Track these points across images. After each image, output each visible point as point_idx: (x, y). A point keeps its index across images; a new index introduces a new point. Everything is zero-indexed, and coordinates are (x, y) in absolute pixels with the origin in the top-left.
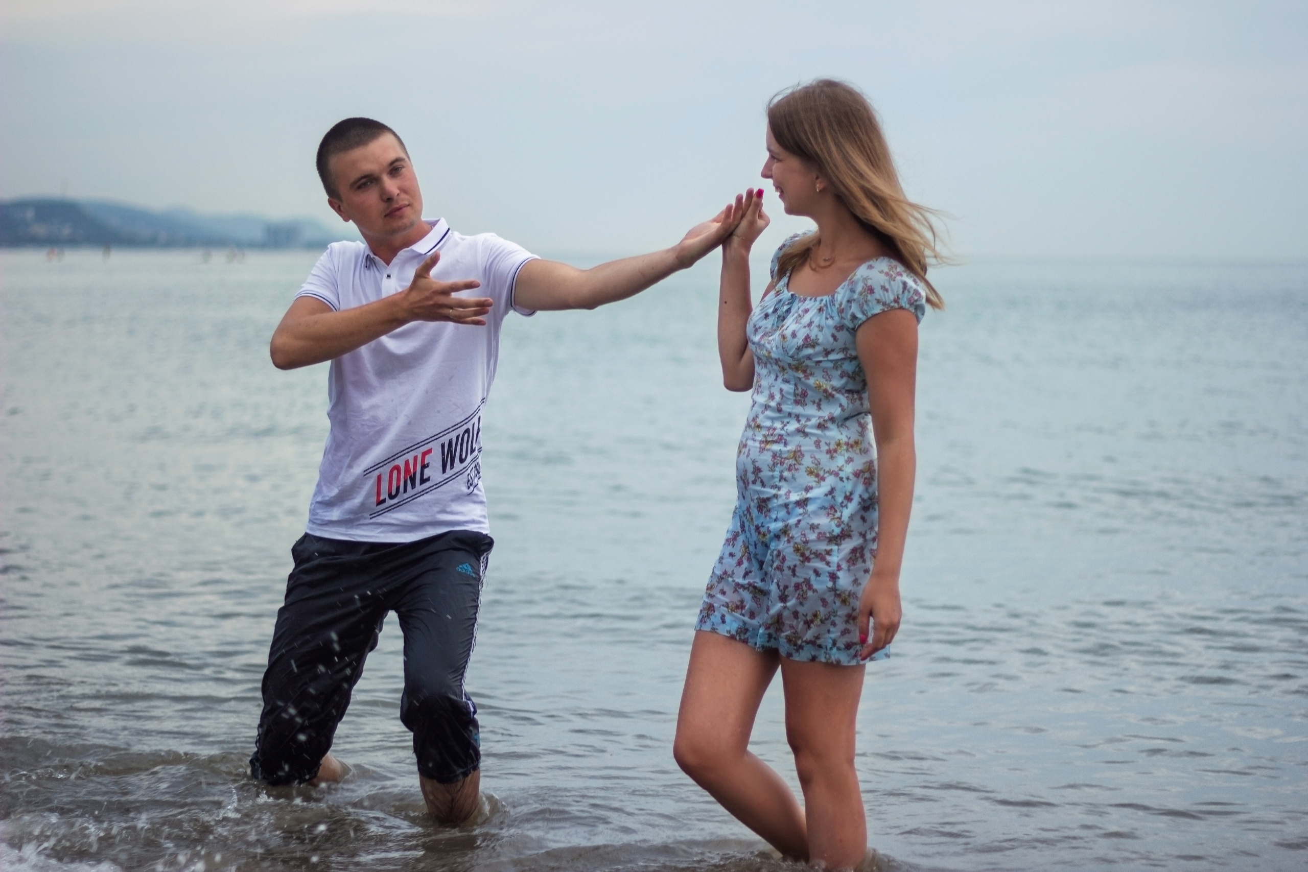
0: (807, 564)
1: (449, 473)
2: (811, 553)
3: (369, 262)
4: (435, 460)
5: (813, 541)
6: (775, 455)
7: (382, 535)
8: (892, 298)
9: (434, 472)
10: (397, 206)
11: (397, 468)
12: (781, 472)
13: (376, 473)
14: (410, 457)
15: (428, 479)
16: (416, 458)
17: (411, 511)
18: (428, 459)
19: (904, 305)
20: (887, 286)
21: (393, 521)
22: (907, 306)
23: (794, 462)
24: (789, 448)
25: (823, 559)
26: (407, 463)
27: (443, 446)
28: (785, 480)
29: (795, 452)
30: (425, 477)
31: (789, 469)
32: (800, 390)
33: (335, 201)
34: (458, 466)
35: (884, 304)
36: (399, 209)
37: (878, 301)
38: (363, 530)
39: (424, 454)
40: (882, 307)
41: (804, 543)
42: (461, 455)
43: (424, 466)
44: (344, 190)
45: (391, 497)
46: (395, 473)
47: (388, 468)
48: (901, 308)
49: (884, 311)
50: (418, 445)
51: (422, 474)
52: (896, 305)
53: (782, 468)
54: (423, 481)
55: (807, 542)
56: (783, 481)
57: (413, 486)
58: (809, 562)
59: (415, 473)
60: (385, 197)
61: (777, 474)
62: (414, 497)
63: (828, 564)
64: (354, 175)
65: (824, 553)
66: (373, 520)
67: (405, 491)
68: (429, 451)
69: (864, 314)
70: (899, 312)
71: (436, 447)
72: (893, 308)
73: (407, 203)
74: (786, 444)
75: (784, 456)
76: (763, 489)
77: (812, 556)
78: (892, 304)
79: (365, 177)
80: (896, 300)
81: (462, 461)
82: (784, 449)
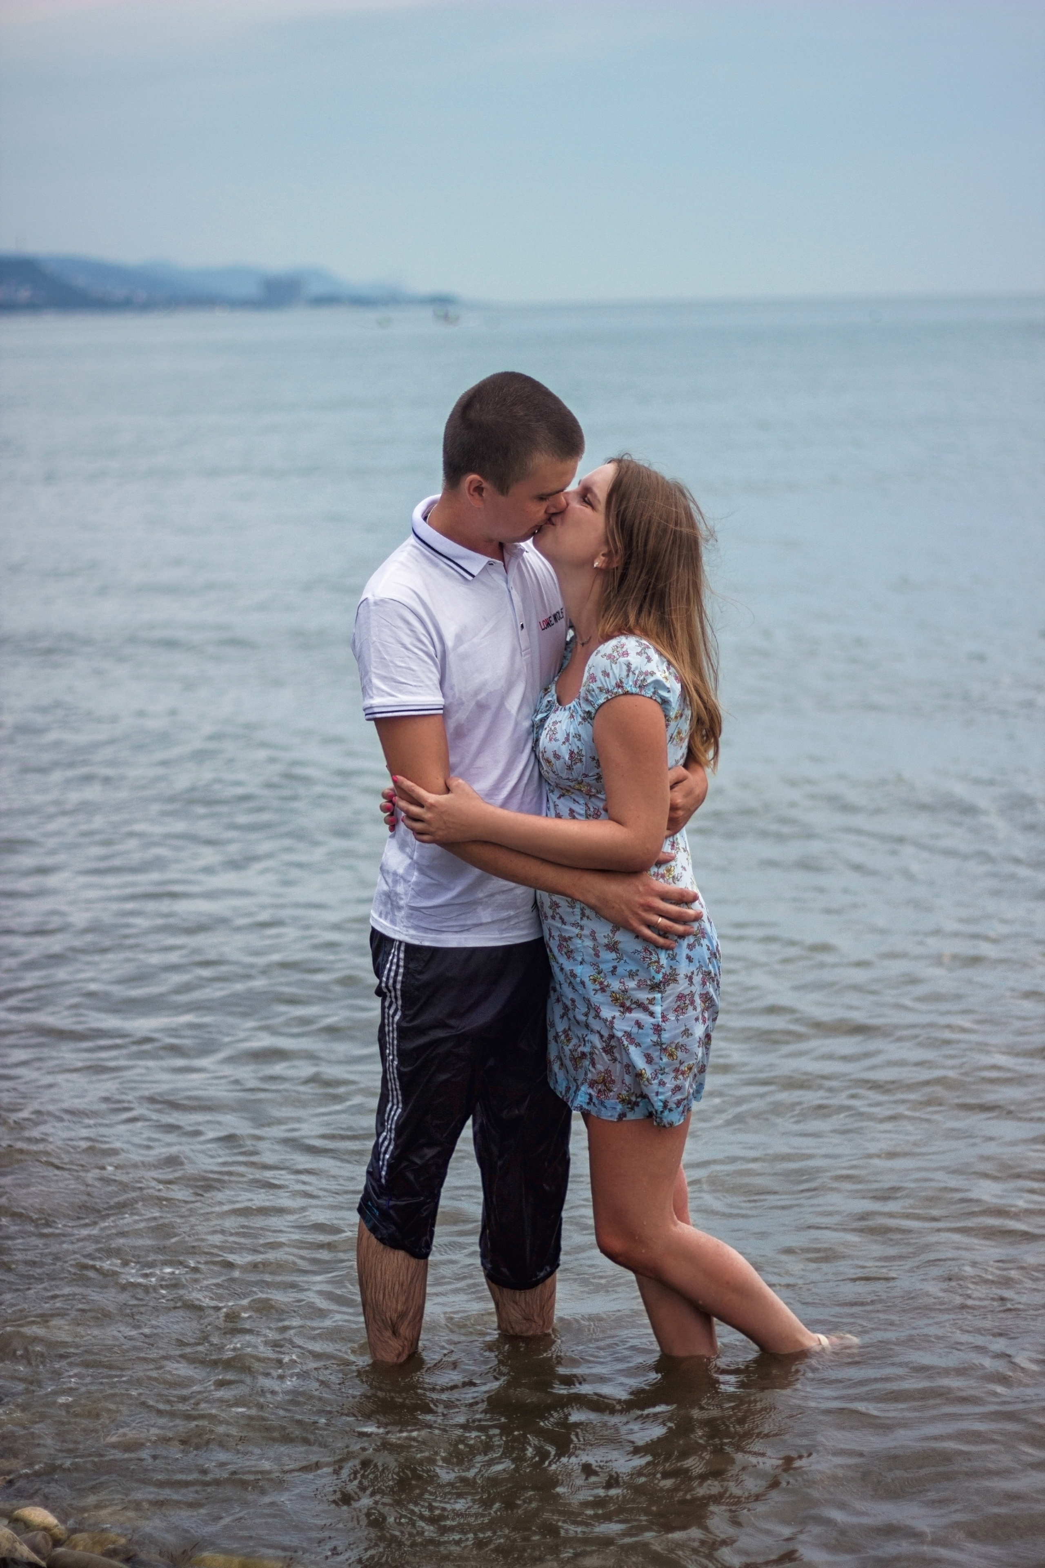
0: (627, 1015)
2: (632, 1002)
5: (633, 989)
8: (614, 683)
19: (629, 689)
20: (609, 670)
25: (645, 1009)
35: (608, 691)
37: (601, 690)
41: (623, 992)
48: (627, 693)
49: (608, 700)
52: (620, 691)
55: (625, 991)
58: (630, 1012)
63: (652, 1014)
65: (646, 1002)
70: (622, 698)
72: (618, 696)
76: (563, 926)
77: (633, 1006)
78: (615, 691)
80: (619, 685)
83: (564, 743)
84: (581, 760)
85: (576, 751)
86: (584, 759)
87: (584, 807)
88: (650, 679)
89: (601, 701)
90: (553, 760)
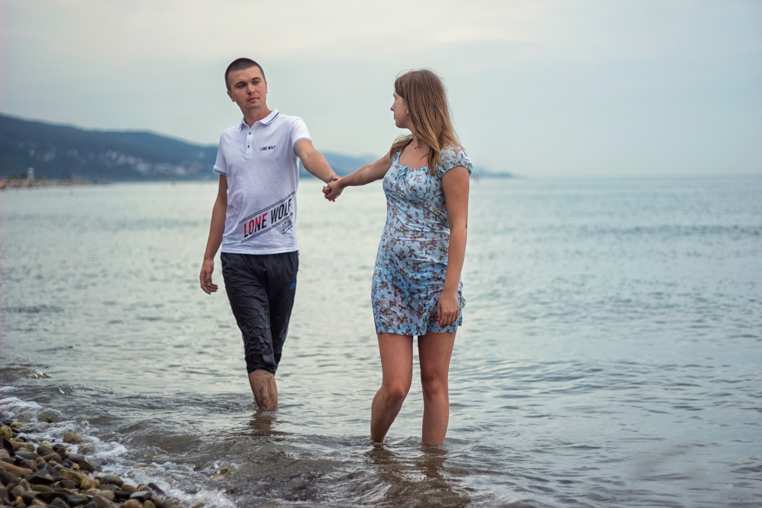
1: (274, 223)
3: (243, 127)
4: (268, 218)
6: (421, 243)
7: (245, 251)
8: (457, 161)
9: (268, 223)
10: (253, 97)
11: (252, 221)
12: (426, 251)
13: (244, 223)
14: (258, 216)
15: (265, 226)
16: (260, 217)
17: (258, 240)
18: (265, 217)
19: (462, 164)
20: (455, 156)
21: (250, 245)
22: (464, 165)
23: (432, 246)
24: (428, 239)
26: (257, 219)
27: (272, 212)
28: (429, 254)
29: (432, 241)
30: (264, 225)
31: (430, 249)
32: (426, 212)
33: (229, 91)
34: (278, 220)
35: (454, 164)
36: (253, 99)
37: (451, 163)
38: (237, 248)
39: (264, 215)
40: (453, 166)
42: (279, 216)
43: (264, 221)
44: (233, 87)
45: (250, 234)
46: (252, 223)
47: (249, 221)
48: (461, 166)
49: (454, 167)
50: (261, 211)
51: (263, 224)
52: (459, 164)
53: (426, 249)
54: (263, 227)
56: (427, 255)
57: (259, 229)
59: (260, 224)
60: (248, 92)
61: (424, 252)
62: (259, 234)
64: (237, 81)
66: (242, 244)
67: (255, 231)
68: (266, 214)
69: (445, 169)
70: (460, 167)
71: (269, 212)
72: (458, 166)
73: (257, 96)
74: (426, 238)
75: (426, 243)
76: (416, 259)
78: (458, 164)
79: (241, 82)
80: (459, 162)
81: (280, 218)
82: (425, 240)
83: (425, 184)
84: (430, 192)
85: (429, 188)
86: (431, 191)
87: (423, 211)
88: (468, 162)
89: (451, 168)
90: (418, 190)
